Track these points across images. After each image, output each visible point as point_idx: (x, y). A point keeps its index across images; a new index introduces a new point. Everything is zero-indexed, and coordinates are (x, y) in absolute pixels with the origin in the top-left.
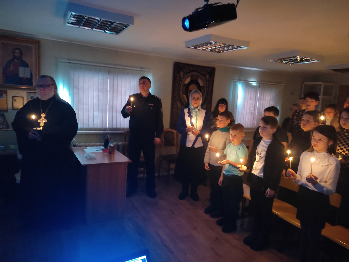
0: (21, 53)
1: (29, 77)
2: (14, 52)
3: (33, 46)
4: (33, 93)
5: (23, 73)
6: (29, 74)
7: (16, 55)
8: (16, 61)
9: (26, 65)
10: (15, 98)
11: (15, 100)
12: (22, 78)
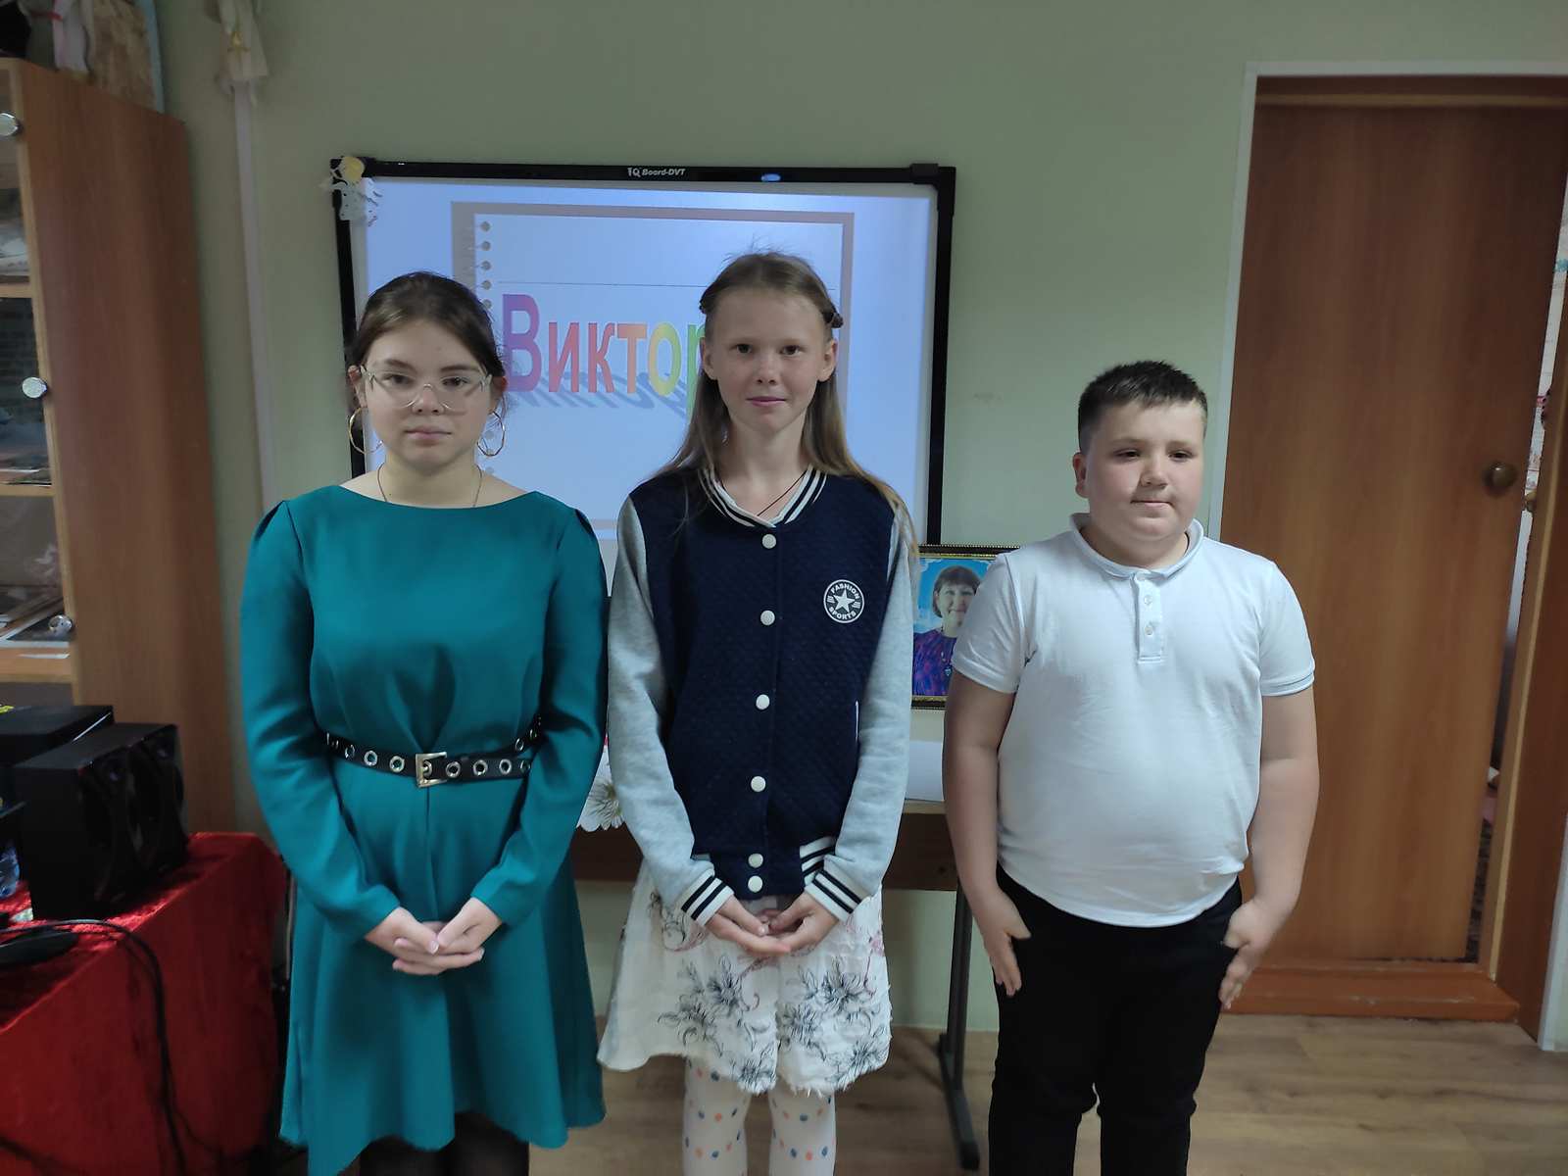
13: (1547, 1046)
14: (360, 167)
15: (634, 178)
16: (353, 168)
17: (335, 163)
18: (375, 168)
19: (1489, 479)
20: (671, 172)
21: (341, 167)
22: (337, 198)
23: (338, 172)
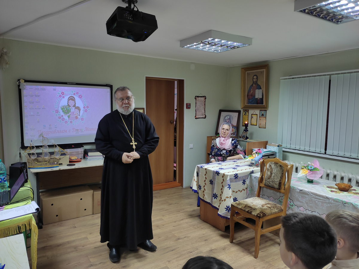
0: (257, 78)
1: (261, 97)
2: (253, 79)
3: (265, 70)
4: (263, 111)
5: (258, 94)
6: (262, 94)
7: (254, 80)
8: (254, 85)
9: (260, 88)
10: (253, 115)
11: (253, 117)
12: (257, 99)
13: (184, 187)
14: (24, 81)
15: (68, 84)
16: (22, 81)
17: (19, 80)
18: (26, 81)
19: (171, 122)
20: (74, 84)
21: (20, 81)
22: (19, 86)
23: (19, 82)
